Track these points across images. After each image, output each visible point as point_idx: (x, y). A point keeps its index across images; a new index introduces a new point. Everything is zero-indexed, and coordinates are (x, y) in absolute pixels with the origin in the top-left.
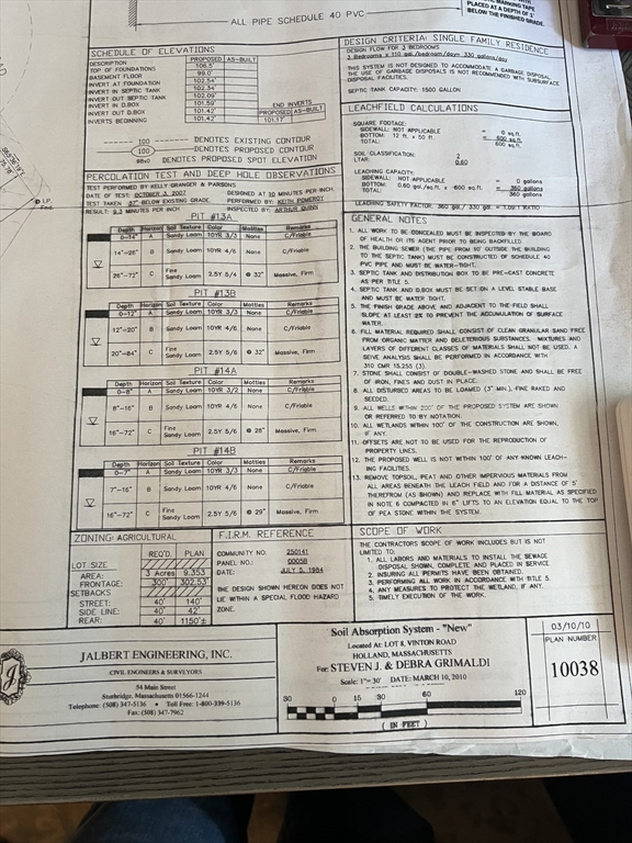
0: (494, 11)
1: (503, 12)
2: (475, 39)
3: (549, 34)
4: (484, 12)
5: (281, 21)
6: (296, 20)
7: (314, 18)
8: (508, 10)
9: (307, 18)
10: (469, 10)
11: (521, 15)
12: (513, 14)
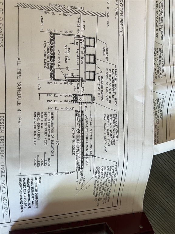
0: (23, 190)
1: (23, 195)
2: (4, 182)
3: (17, 215)
4: (20, 186)
5: (19, 84)
6: (19, 91)
7: (19, 100)
8: (25, 197)
9: (19, 97)
10: (20, 179)
11: (24, 203)
12: (23, 199)
